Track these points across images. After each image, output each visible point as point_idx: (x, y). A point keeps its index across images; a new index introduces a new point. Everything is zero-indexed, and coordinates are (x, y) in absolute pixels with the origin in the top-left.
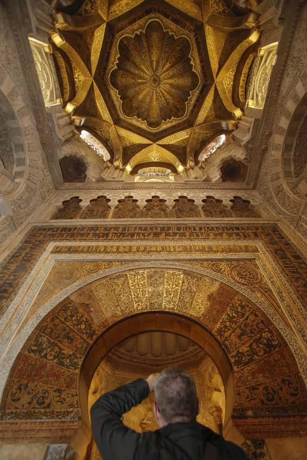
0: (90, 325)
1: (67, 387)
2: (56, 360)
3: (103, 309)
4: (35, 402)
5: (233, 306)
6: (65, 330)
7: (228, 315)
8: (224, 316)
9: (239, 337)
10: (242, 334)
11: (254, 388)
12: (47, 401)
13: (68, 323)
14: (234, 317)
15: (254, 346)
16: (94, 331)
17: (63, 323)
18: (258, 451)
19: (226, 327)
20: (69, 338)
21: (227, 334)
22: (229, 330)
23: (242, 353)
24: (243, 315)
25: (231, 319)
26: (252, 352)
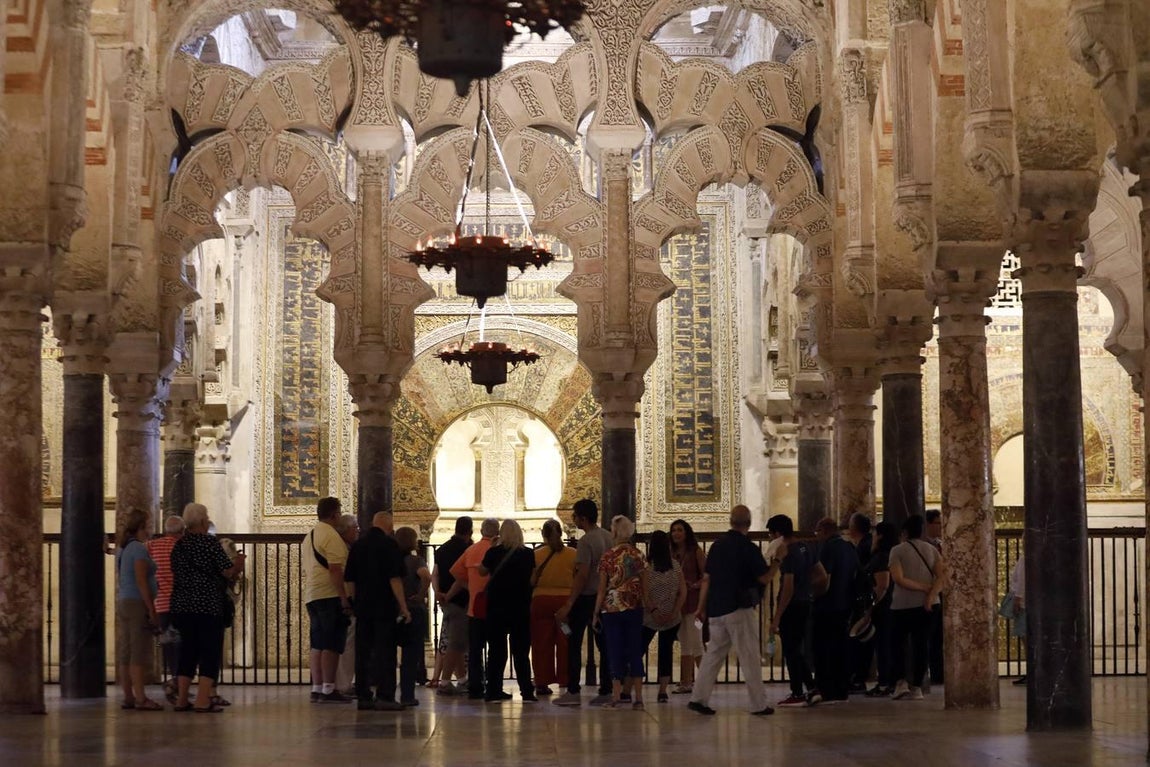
0: (426, 422)
1: (422, 485)
2: (403, 462)
3: (437, 400)
4: (398, 498)
5: (586, 398)
6: (402, 429)
7: (577, 410)
8: (573, 412)
9: (582, 438)
10: (586, 435)
11: (581, 488)
12: (408, 497)
13: (403, 421)
14: (583, 413)
15: (595, 448)
16: (433, 430)
17: (397, 420)
18: (571, 530)
19: (571, 426)
20: (409, 438)
21: (570, 435)
22: (573, 429)
23: (580, 456)
24: (595, 410)
25: (579, 416)
26: (591, 455)
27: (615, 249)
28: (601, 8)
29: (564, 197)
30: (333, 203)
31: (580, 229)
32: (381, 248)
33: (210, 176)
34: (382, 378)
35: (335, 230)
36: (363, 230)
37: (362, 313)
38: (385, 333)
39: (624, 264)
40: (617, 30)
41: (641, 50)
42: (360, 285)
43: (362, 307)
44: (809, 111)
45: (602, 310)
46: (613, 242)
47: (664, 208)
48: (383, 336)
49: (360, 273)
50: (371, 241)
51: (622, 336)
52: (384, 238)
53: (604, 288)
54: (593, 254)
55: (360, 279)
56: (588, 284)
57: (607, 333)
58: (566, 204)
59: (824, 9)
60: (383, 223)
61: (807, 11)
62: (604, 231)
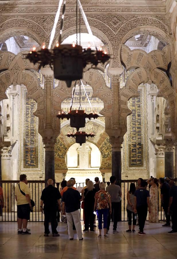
0: (64, 146)
1: (63, 163)
2: (58, 156)
3: (67, 140)
4: (57, 166)
5: (107, 139)
6: (58, 148)
7: (105, 142)
9: (106, 150)
10: (107, 149)
11: (106, 163)
12: (60, 166)
15: (110, 153)
16: (66, 148)
17: (57, 145)
19: (103, 146)
20: (60, 150)
21: (103, 149)
23: (105, 155)
25: (105, 144)
26: (109, 154)
27: (116, 102)
28: (111, 35)
29: (101, 88)
30: (38, 90)
31: (106, 96)
32: (51, 102)
33: (4, 82)
34: (51, 138)
35: (38, 97)
36: (46, 97)
37: (46, 120)
38: (52, 125)
39: (118, 106)
40: (115, 41)
41: (122, 47)
42: (45, 112)
43: (46, 118)
44: (168, 64)
45: (112, 118)
46: (115, 100)
47: (129, 90)
48: (52, 126)
49: (45, 109)
50: (48, 100)
51: (117, 126)
52: (52, 99)
53: (112, 113)
54: (109, 103)
55: (45, 111)
56: (108, 111)
57: (113, 125)
58: (102, 89)
59: (172, 35)
60: (52, 95)
61: (168, 36)
62: (112, 97)
